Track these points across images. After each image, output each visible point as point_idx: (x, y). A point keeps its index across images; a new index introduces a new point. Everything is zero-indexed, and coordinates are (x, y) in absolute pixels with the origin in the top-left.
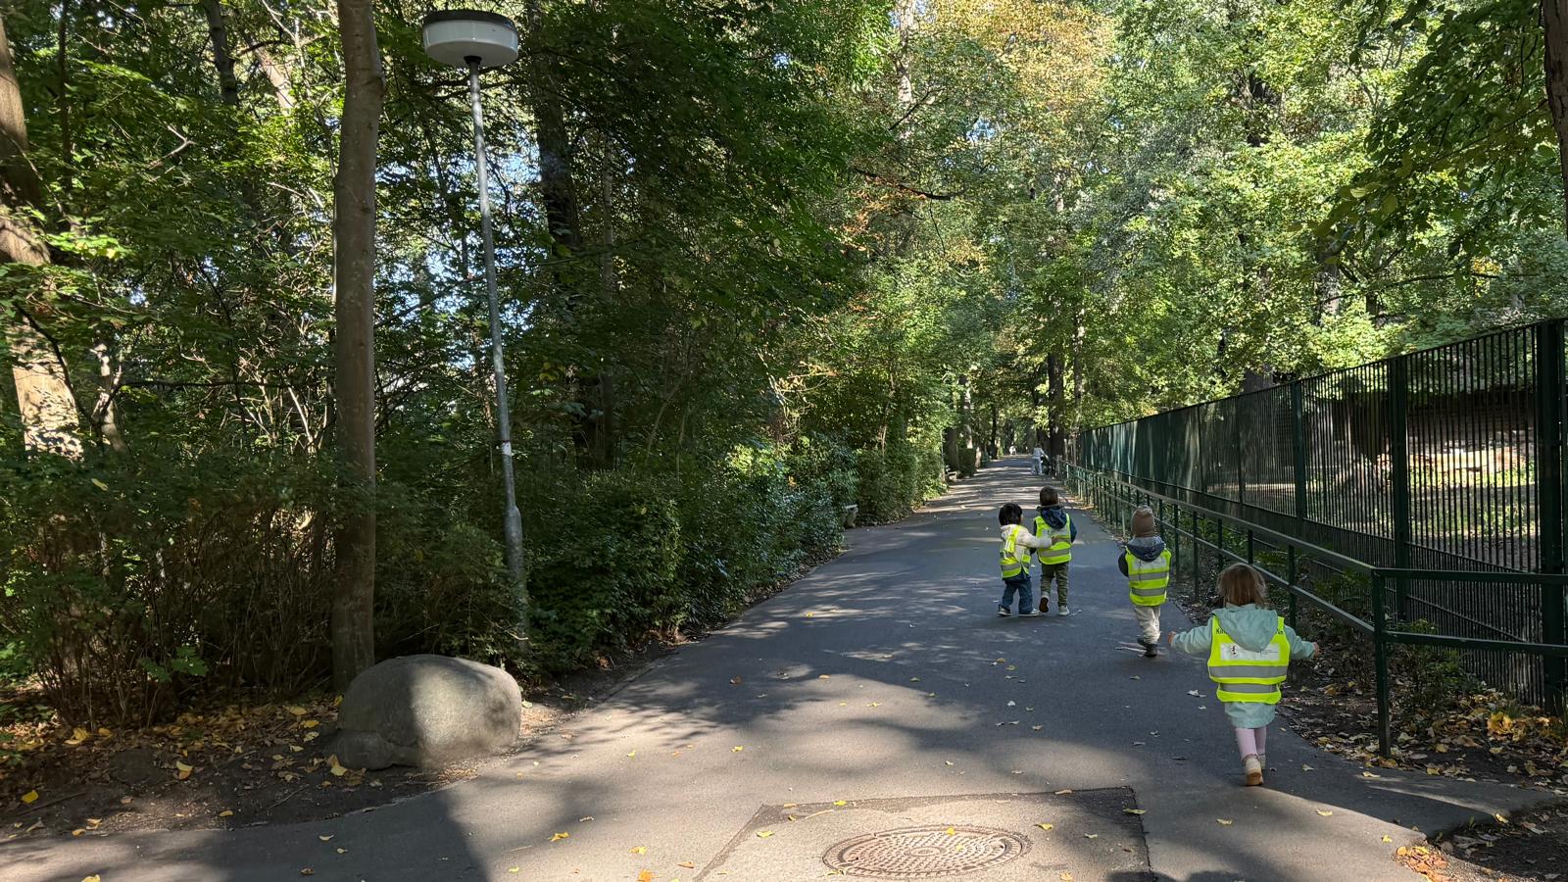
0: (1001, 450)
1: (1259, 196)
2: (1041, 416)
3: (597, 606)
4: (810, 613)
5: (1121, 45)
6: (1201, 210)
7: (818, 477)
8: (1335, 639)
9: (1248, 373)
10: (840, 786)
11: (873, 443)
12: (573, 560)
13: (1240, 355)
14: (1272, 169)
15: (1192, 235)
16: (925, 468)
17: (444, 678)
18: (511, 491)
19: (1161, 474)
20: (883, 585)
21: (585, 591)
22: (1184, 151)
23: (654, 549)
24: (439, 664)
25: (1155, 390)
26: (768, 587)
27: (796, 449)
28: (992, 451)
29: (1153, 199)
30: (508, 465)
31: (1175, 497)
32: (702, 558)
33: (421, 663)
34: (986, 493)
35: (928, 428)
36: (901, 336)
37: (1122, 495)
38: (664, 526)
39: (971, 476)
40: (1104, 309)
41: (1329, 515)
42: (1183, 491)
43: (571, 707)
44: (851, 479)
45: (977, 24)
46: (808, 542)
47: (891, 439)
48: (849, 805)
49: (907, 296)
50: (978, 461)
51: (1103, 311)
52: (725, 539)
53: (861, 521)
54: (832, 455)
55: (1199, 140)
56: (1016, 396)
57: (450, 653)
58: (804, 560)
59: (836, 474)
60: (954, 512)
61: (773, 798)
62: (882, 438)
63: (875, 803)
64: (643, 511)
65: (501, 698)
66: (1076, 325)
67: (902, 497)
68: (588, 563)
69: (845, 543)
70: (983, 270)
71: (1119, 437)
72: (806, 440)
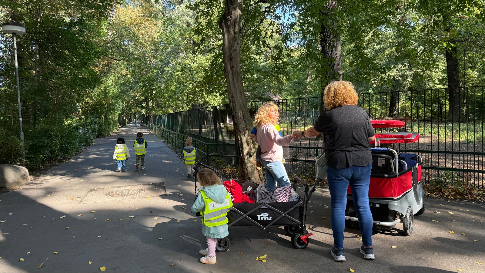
0: (133, 119)
1: (194, 66)
2: (144, 111)
3: (42, 154)
4: (89, 157)
5: (163, 26)
6: (181, 68)
7: (88, 126)
8: (205, 159)
9: (193, 105)
10: (106, 185)
11: (101, 118)
12: (37, 144)
13: (190, 101)
14: (197, 60)
15: (179, 73)
16: (114, 124)
17: (11, 169)
18: (21, 129)
19: (173, 127)
20: (107, 151)
21: (39, 151)
22: (178, 53)
23: (54, 142)
24: (9, 166)
25: (172, 106)
26: (78, 152)
27: (80, 119)
28: (130, 120)
29: (171, 63)
30: (21, 122)
31: (176, 132)
32: (64, 144)
33: (5, 166)
34: (130, 130)
35: (114, 114)
36: (109, 93)
37: (164, 131)
38: (57, 137)
39: (125, 126)
40: (159, 87)
41: (208, 136)
42: (178, 130)
43: (38, 176)
44: (97, 126)
45: (128, 20)
46: (86, 141)
47: (105, 117)
48: (108, 188)
49: (110, 83)
50: (127, 123)
51: (159, 88)
52: (69, 140)
53: (98, 137)
54: (92, 121)
55: (181, 51)
56: (137, 106)
57: (11, 164)
58: (85, 145)
59: (93, 125)
60: (122, 135)
61: (93, 188)
62: (103, 116)
63: (114, 187)
64: (52, 133)
65: (24, 173)
66: (153, 90)
67: (108, 131)
68: (40, 145)
69: (94, 141)
70: (129, 76)
71: (163, 118)
72: (83, 117)
